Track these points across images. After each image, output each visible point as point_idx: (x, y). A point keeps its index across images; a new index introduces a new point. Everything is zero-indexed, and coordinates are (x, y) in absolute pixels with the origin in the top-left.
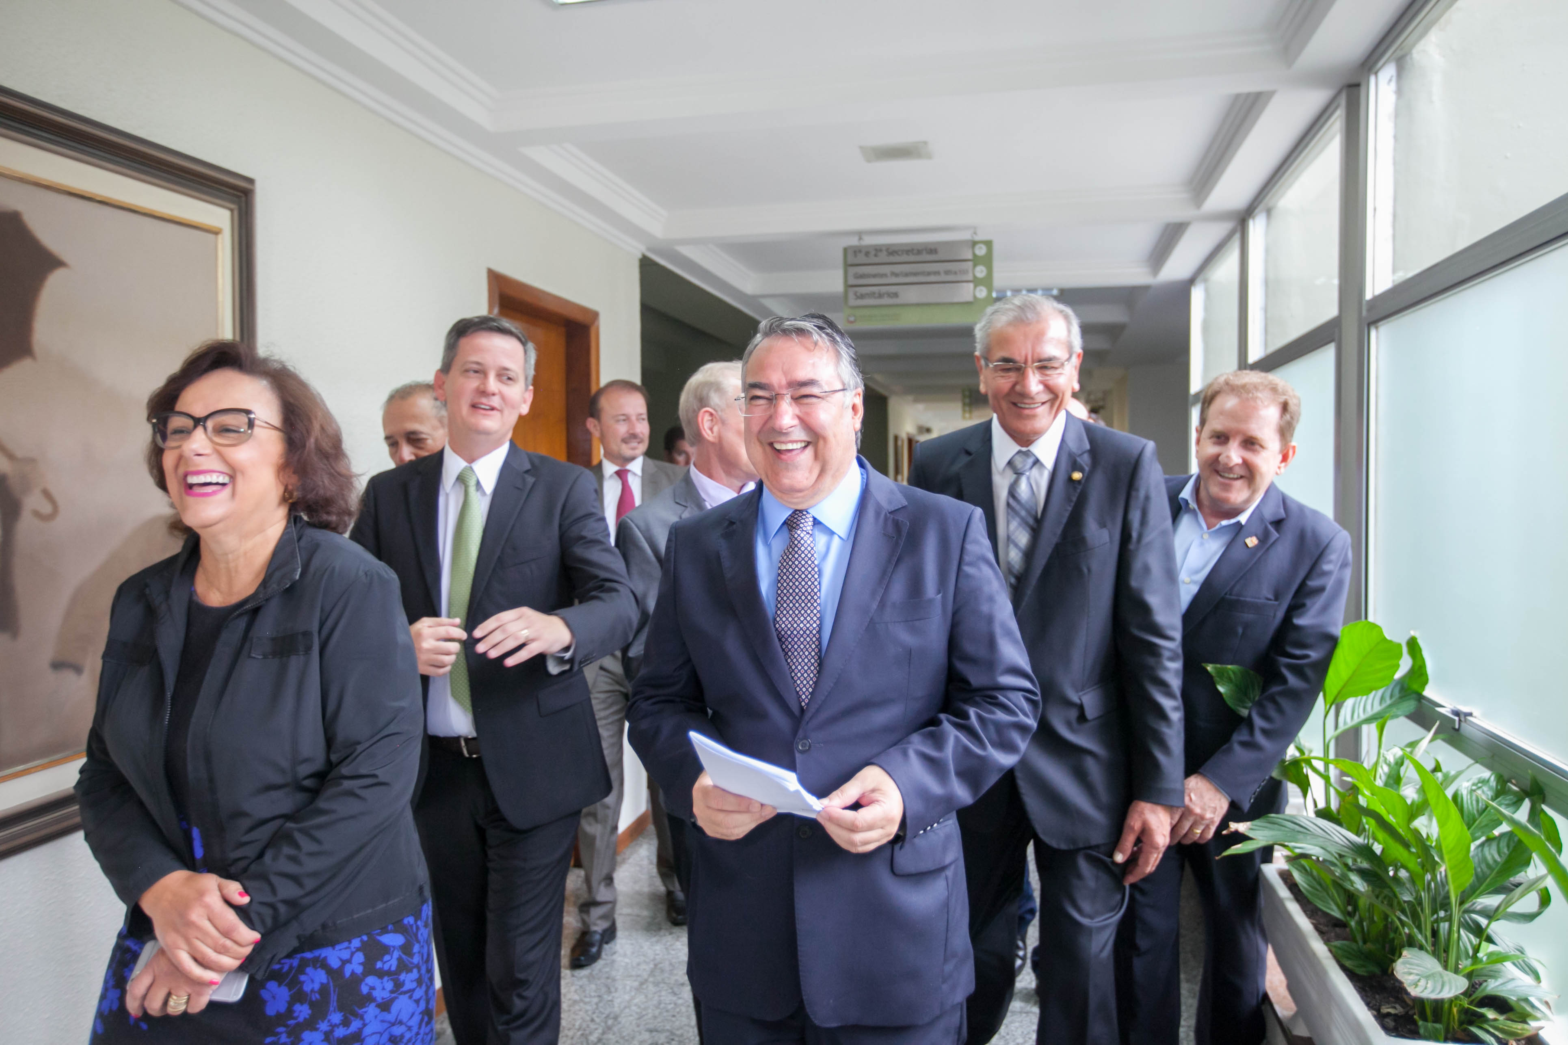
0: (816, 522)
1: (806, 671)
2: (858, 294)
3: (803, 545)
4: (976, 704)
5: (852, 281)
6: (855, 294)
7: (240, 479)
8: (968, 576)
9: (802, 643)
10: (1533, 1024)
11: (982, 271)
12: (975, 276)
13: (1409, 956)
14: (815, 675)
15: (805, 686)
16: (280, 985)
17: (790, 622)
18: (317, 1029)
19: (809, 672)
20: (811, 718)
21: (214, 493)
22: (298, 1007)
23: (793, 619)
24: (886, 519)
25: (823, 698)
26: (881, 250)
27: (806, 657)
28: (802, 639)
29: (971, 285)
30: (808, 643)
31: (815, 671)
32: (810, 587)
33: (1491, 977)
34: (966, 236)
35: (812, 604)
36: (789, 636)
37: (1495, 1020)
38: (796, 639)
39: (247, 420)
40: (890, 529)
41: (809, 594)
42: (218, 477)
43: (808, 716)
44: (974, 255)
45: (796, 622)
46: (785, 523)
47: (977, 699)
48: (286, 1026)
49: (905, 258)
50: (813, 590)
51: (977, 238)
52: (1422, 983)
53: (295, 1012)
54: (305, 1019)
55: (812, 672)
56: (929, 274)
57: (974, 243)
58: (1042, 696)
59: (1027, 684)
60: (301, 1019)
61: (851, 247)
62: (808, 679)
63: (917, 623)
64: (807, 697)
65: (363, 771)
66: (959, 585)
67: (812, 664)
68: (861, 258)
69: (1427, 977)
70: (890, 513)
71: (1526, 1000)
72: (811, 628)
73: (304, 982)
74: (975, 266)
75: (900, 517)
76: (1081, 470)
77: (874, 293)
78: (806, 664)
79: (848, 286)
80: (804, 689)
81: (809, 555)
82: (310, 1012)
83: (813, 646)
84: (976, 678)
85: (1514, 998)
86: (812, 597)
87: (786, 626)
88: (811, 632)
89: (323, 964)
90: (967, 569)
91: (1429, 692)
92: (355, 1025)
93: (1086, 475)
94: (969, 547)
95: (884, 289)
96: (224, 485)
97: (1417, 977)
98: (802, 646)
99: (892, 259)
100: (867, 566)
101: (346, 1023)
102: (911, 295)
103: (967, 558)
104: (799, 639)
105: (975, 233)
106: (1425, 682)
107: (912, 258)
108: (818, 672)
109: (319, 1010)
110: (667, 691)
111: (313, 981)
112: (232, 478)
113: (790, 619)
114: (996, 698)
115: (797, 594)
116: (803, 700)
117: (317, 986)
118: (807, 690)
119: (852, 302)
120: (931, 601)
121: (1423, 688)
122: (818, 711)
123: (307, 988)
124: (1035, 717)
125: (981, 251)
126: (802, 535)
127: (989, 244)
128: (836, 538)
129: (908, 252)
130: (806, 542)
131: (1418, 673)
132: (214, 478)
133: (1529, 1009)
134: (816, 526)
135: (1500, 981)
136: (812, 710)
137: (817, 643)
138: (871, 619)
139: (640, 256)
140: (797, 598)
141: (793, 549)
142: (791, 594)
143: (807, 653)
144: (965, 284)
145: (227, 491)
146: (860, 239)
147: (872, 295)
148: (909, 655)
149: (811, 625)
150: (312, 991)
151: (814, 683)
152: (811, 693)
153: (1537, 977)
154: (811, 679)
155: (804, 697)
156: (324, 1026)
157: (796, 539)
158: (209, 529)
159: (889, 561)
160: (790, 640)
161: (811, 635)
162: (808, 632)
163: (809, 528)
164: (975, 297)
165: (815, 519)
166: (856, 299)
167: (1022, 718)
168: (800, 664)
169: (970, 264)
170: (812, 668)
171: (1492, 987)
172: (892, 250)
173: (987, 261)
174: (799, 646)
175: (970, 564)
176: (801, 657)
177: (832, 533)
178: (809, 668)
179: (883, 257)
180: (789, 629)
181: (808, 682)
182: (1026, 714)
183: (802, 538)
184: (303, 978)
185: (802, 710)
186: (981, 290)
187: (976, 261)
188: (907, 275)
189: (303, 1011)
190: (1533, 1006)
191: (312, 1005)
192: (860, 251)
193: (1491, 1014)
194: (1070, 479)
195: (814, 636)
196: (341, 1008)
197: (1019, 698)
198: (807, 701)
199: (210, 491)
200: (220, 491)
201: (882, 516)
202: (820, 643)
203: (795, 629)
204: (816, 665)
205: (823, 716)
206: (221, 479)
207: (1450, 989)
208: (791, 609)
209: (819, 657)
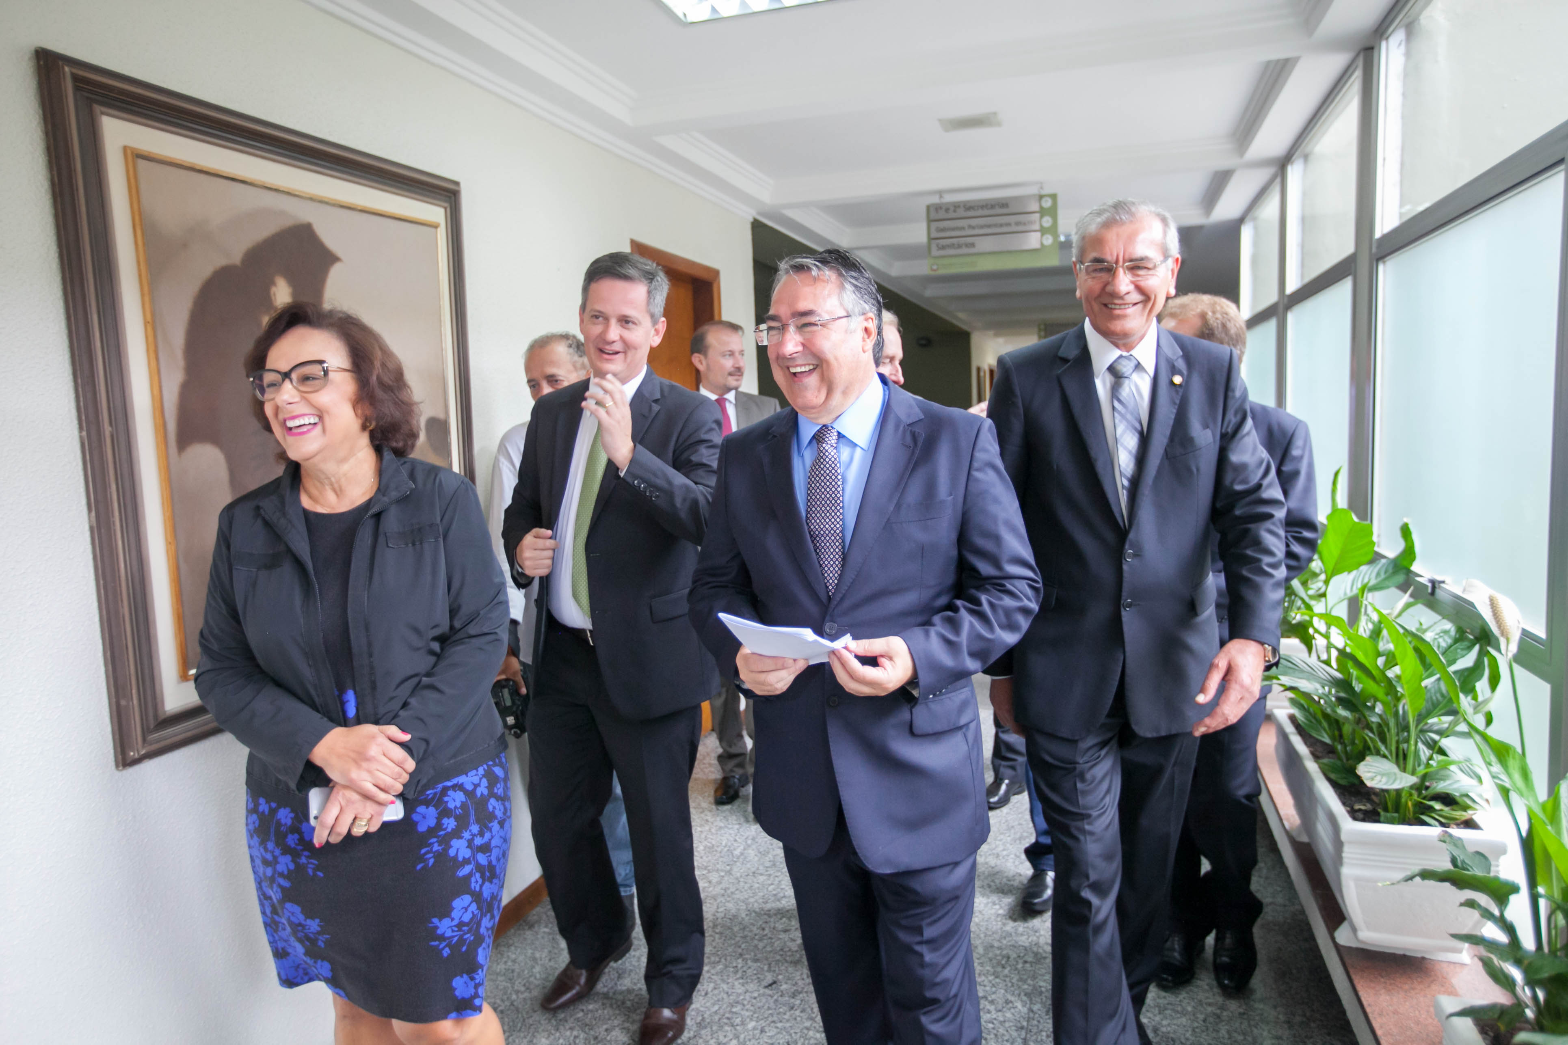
0: (840, 435)
1: (832, 566)
2: (940, 246)
3: (827, 457)
4: (986, 591)
5: (934, 234)
6: (937, 245)
7: (327, 418)
8: (977, 480)
9: (828, 541)
10: (1470, 812)
11: (1048, 221)
12: (1041, 226)
13: (1371, 760)
14: (839, 569)
15: (831, 578)
16: (427, 808)
17: (818, 524)
18: (462, 838)
19: (834, 566)
20: (837, 605)
21: (309, 431)
22: (445, 821)
23: (820, 521)
24: (904, 431)
25: (846, 588)
26: (959, 207)
27: (832, 553)
28: (828, 538)
29: (1038, 234)
30: (833, 541)
31: (839, 566)
32: (833, 492)
33: (1442, 780)
34: (1034, 190)
35: (836, 508)
36: (817, 536)
37: (1441, 810)
38: (823, 538)
39: (321, 369)
40: (909, 439)
41: (833, 499)
42: (309, 419)
43: (834, 603)
44: (1041, 207)
45: (822, 524)
46: (814, 437)
47: (987, 586)
48: (438, 837)
49: (980, 212)
50: (836, 495)
51: (1043, 192)
52: (1378, 778)
53: (444, 824)
54: (453, 829)
55: (837, 566)
56: (1001, 225)
57: (1041, 197)
58: (1043, 583)
59: (1030, 574)
60: (449, 830)
61: (933, 205)
62: (834, 572)
63: (929, 522)
64: (833, 587)
65: (486, 631)
66: (969, 488)
67: (837, 560)
68: (942, 214)
69: (1383, 775)
70: (908, 425)
71: (1467, 796)
72: (835, 529)
73: (447, 802)
74: (1041, 217)
75: (917, 429)
76: (1180, 373)
77: (954, 244)
78: (832, 560)
79: (931, 239)
80: (831, 581)
81: (833, 465)
82: (456, 823)
83: (837, 544)
84: (985, 569)
85: (1457, 794)
86: (836, 502)
87: (815, 527)
88: (835, 532)
89: (460, 787)
90: (976, 474)
91: (1415, 567)
92: (487, 835)
93: (1185, 378)
94: (978, 455)
95: (962, 240)
96: (315, 424)
97: (1374, 775)
98: (828, 544)
99: (971, 213)
100: (885, 474)
101: (481, 834)
102: (985, 244)
103: (976, 465)
104: (825, 538)
105: (1042, 188)
106: (1413, 559)
107: (986, 212)
108: (842, 566)
109: (463, 822)
110: (725, 579)
111: (454, 800)
112: (321, 417)
113: (818, 521)
114: (1004, 586)
115: (823, 499)
116: (830, 590)
117: (458, 804)
118: (833, 581)
119: (935, 252)
120: (942, 502)
121: (1411, 564)
122: (842, 599)
123: (451, 805)
124: (1037, 602)
125: (1047, 203)
126: (827, 448)
127: (1054, 197)
128: (858, 450)
129: (982, 207)
130: (830, 454)
131: (1409, 553)
132: (306, 420)
133: (1469, 802)
134: (841, 439)
135: (1448, 782)
136: (838, 598)
137: (840, 541)
138: (889, 520)
139: (751, 220)
140: (823, 502)
141: (820, 461)
142: (818, 500)
143: (832, 550)
144: (1032, 234)
145: (319, 428)
146: (941, 197)
147: (952, 246)
148: (922, 550)
149: (835, 526)
150: (456, 807)
151: (839, 575)
152: (836, 585)
153: (1480, 780)
154: (836, 572)
155: (830, 587)
156: (467, 835)
157: (822, 451)
158: (311, 461)
159: (906, 468)
160: (818, 539)
161: (835, 535)
162: (832, 532)
163: (833, 442)
164: (1042, 244)
165: (839, 433)
166: (938, 250)
167: (1026, 603)
168: (827, 560)
169: (1037, 215)
170: (837, 563)
171: (1441, 787)
172: (969, 206)
173: (1052, 212)
174: (825, 544)
175: (978, 470)
176: (827, 553)
177: (855, 445)
178: (834, 563)
179: (961, 213)
180: (817, 530)
181: (834, 575)
182: (1029, 599)
183: (827, 451)
184: (446, 799)
185: (829, 598)
186: (1047, 239)
187: (1043, 212)
188: (982, 227)
189: (450, 824)
190: (1474, 801)
191: (457, 818)
192: (941, 208)
193: (1437, 806)
194: (1172, 383)
195: (838, 535)
196: (478, 821)
197: (1023, 585)
198: (833, 591)
199: (305, 430)
200: (311, 429)
201: (901, 428)
202: (843, 541)
203: (822, 529)
204: (840, 560)
205: (847, 603)
206: (312, 421)
207: (1401, 782)
208: (818, 512)
209: (843, 553)
